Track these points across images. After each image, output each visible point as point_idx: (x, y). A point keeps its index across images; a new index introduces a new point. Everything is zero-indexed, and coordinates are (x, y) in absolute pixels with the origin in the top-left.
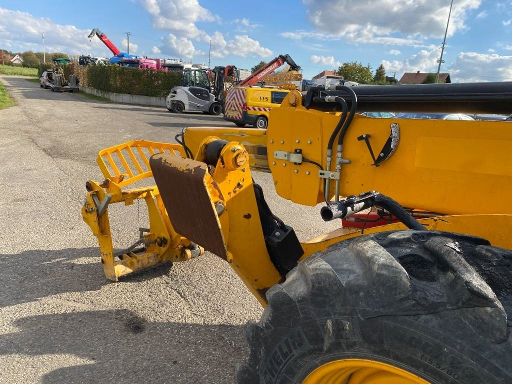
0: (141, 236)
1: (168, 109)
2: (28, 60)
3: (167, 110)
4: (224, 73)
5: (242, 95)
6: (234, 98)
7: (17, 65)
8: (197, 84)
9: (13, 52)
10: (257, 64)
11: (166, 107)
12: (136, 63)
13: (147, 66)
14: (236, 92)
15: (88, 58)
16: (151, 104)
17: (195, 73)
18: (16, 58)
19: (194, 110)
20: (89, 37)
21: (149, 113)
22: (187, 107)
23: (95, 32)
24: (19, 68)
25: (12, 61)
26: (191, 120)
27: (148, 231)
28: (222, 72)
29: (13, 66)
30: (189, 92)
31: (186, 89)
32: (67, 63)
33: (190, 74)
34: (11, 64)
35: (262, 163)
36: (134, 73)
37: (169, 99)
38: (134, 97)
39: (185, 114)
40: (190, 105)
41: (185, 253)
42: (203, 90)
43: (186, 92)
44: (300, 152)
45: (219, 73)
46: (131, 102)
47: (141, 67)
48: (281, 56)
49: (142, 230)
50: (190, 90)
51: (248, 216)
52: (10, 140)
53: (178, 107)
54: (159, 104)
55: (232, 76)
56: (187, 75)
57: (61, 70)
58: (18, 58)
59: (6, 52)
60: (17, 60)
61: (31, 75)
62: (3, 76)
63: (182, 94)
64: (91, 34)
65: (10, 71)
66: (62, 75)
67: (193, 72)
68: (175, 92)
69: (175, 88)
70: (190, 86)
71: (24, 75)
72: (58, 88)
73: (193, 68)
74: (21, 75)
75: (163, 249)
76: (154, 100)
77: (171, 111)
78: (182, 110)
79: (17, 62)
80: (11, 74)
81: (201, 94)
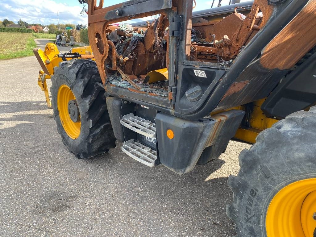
2: (52, 29)
7: (46, 33)
9: (44, 25)
15: (81, 26)
18: (45, 28)
20: (81, 13)
23: (84, 10)
24: (47, 34)
25: (43, 30)
29: (44, 33)
32: (70, 29)
34: (43, 32)
52: (31, 69)
57: (66, 34)
58: (47, 28)
59: (40, 25)
60: (46, 30)
61: (52, 38)
62: (37, 39)
64: (82, 11)
65: (42, 36)
66: (67, 36)
71: (49, 38)
72: (65, 44)
74: (47, 38)
79: (46, 31)
80: (42, 38)
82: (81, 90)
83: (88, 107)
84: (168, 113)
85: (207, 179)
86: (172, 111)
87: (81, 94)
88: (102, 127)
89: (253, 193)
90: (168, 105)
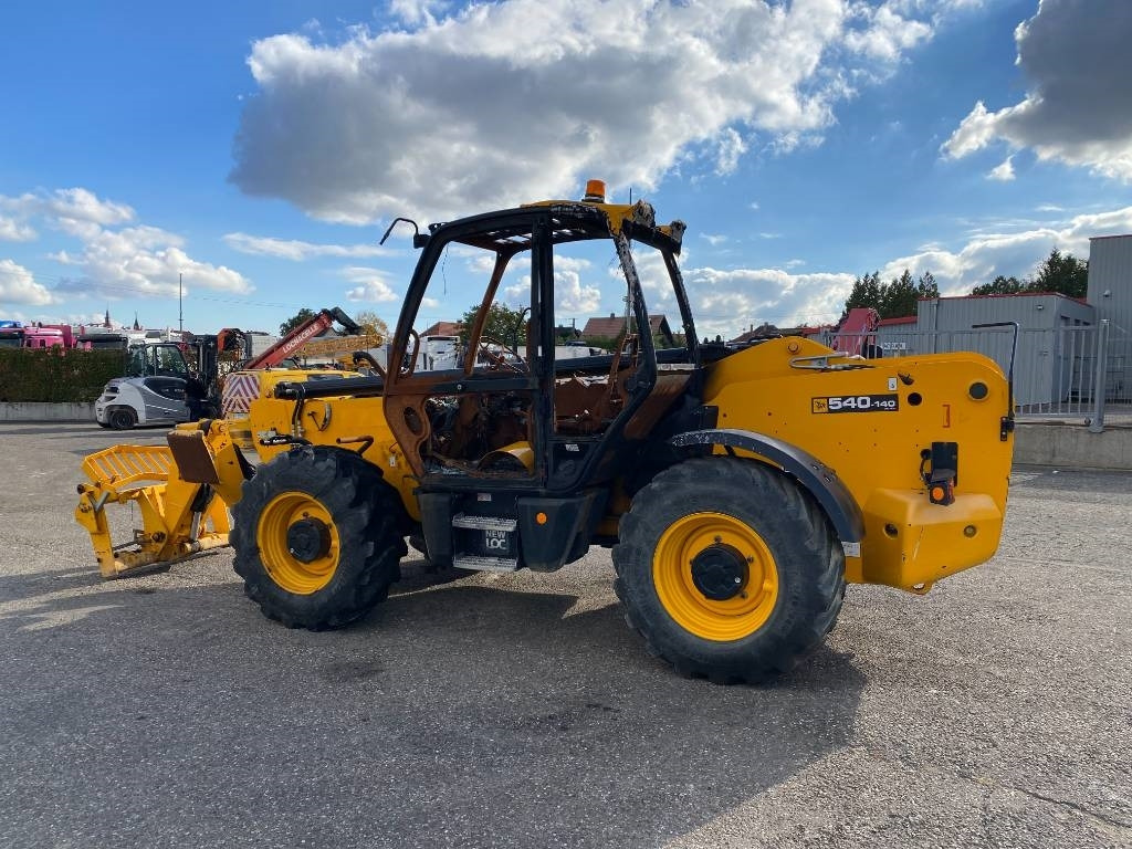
0: (136, 537)
1: (100, 424)
3: (98, 426)
4: (216, 346)
5: (253, 386)
6: (238, 392)
8: (161, 372)
10: (294, 314)
11: (95, 421)
12: (16, 337)
13: (43, 343)
14: (240, 381)
16: (58, 418)
17: (155, 350)
19: (159, 419)
21: (60, 435)
22: (142, 417)
26: (154, 438)
27: (142, 532)
28: (212, 344)
30: (145, 387)
31: (140, 381)
33: (145, 353)
35: (249, 443)
36: (15, 359)
37: (102, 403)
38: (17, 406)
39: (138, 431)
40: (149, 412)
41: (184, 546)
42: (174, 381)
43: (139, 388)
44: (275, 429)
45: (206, 347)
46: (11, 418)
47: (29, 345)
48: (325, 311)
49: (136, 531)
50: (148, 383)
51: (232, 463)
53: (122, 419)
54: (75, 416)
55: (234, 348)
56: (137, 356)
63: (130, 392)
67: (150, 350)
68: (115, 390)
69: (114, 383)
70: (145, 375)
73: (148, 341)
75: (161, 546)
76: (63, 410)
77: (106, 426)
78: (132, 422)
81: (172, 390)
82: (351, 494)
83: (365, 521)
84: (536, 495)
85: (565, 616)
86: (542, 490)
87: (350, 501)
88: (385, 554)
89: (639, 552)
90: (537, 484)
